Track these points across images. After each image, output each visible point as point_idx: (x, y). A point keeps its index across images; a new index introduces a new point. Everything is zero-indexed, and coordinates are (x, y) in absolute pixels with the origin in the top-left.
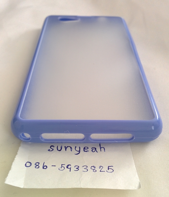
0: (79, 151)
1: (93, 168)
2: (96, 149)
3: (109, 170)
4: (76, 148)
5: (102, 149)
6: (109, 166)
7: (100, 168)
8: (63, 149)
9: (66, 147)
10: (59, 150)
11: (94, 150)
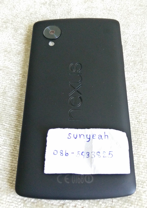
0: (90, 139)
1: (98, 153)
2: (101, 136)
3: (110, 154)
4: (87, 136)
5: (106, 137)
6: (110, 152)
7: (103, 154)
8: (78, 136)
9: (80, 135)
10: (75, 138)
11: (100, 137)
